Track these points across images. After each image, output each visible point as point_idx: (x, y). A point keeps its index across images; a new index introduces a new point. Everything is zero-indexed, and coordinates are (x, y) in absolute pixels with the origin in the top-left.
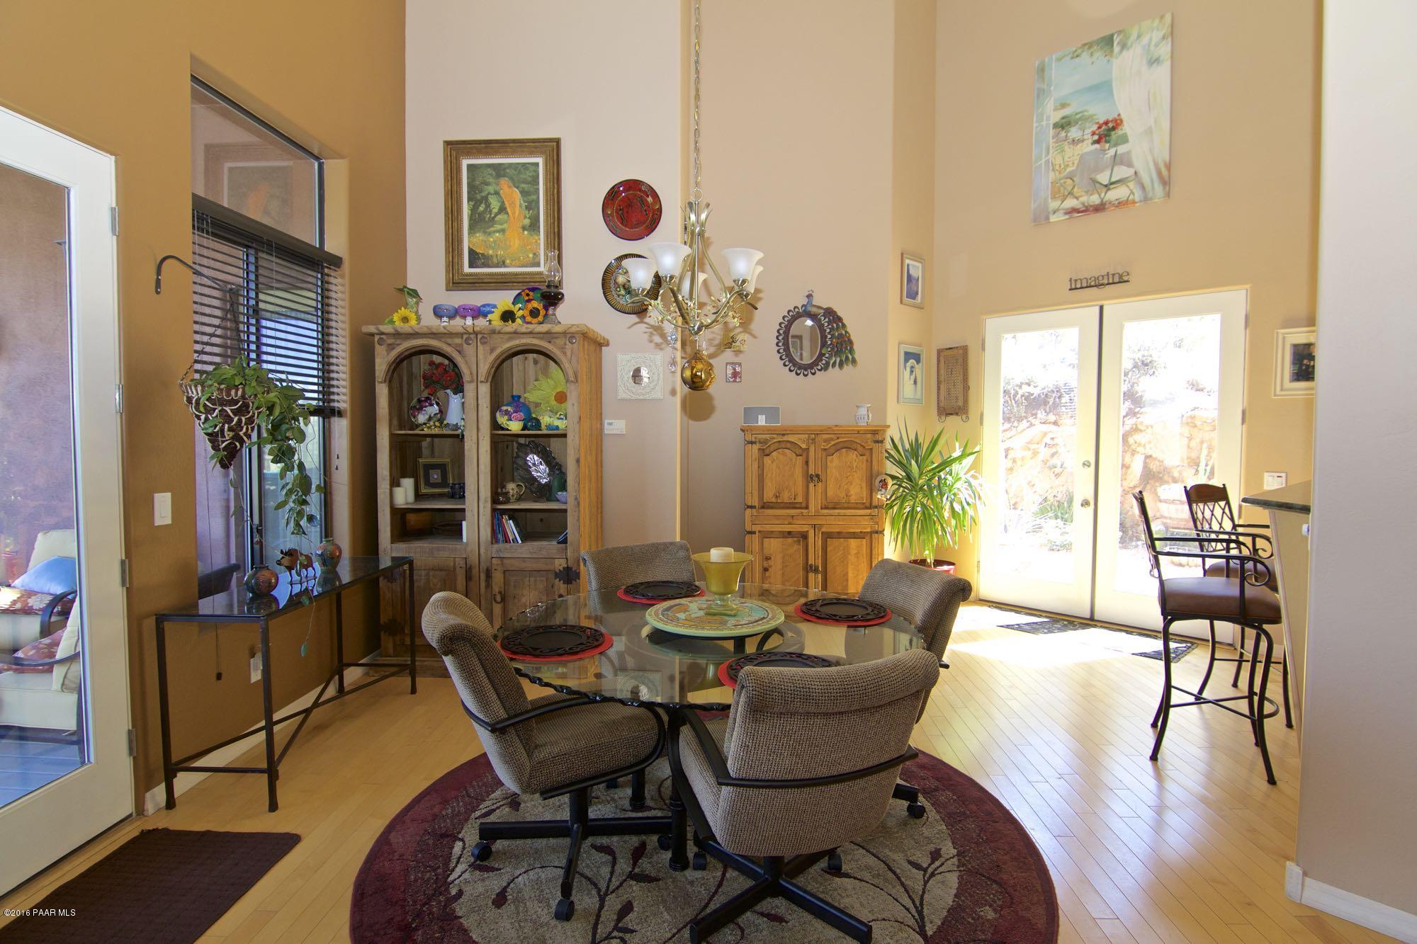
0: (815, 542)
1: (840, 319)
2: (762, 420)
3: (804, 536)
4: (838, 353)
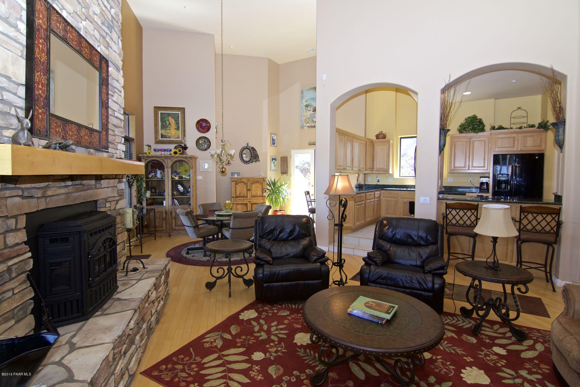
0: (249, 205)
1: (255, 150)
2: (236, 176)
3: (247, 204)
4: (255, 158)
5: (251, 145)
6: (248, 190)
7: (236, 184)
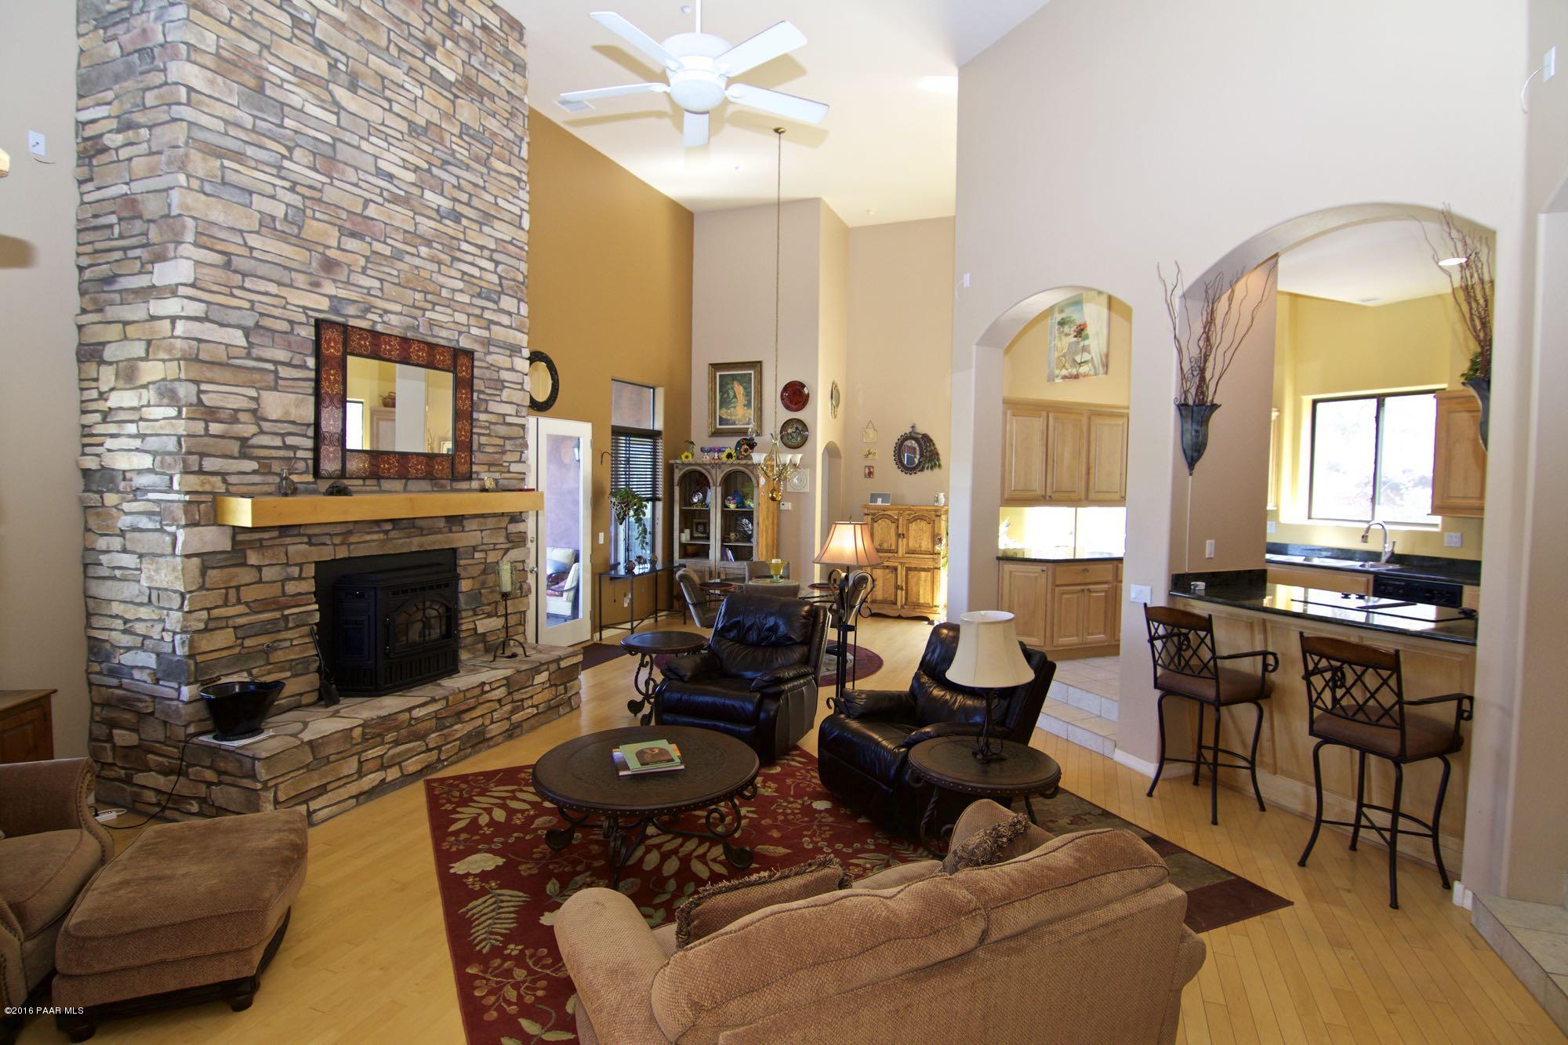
0: (901, 572)
1: (931, 440)
2: (879, 502)
3: (896, 569)
4: (930, 461)
5: (921, 429)
6: (899, 536)
7: (874, 521)
